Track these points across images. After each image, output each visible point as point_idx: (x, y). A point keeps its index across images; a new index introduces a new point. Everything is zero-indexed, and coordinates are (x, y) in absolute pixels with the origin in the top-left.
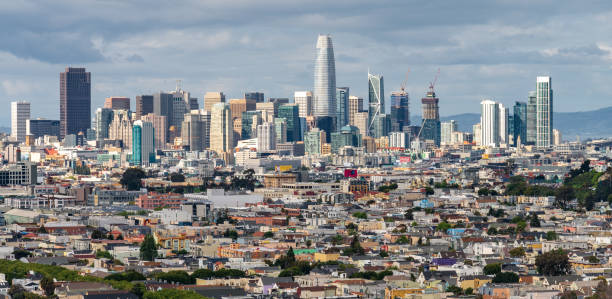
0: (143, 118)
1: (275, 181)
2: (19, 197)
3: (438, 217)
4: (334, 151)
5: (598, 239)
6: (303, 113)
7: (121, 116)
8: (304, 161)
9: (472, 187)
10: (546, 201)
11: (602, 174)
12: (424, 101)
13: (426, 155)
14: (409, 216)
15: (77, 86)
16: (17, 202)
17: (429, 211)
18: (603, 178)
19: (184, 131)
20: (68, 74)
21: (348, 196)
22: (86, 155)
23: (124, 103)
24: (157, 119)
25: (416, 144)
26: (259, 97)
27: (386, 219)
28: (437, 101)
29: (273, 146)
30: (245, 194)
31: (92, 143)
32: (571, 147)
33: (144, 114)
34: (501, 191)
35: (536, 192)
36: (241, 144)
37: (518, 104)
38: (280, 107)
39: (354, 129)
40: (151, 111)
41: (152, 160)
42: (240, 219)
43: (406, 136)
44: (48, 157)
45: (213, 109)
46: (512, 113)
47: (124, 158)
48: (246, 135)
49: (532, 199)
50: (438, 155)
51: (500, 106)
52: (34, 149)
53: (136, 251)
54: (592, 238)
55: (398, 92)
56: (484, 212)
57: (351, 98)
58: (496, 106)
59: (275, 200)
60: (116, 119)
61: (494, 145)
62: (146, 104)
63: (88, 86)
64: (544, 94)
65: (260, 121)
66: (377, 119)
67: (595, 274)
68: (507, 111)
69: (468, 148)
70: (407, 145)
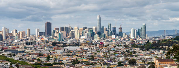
0: (62, 32)
1: (84, 44)
2: (30, 47)
3: (115, 52)
4: (100, 39)
5: (146, 57)
6: (94, 31)
7: (57, 32)
8: (93, 41)
9: (124, 46)
10: (139, 49)
11: (152, 43)
12: (119, 29)
13: (119, 40)
14: (109, 52)
15: (49, 25)
16: (29, 48)
17: (113, 51)
18: (152, 44)
19: (70, 35)
20: (47, 23)
21: (98, 47)
22: (50, 39)
23: (58, 29)
24: (64, 32)
25: (117, 37)
26: (86, 28)
27: (104, 52)
28: (122, 28)
29: (88, 37)
30: (76, 47)
31: (51, 37)
32: (150, 38)
33: (62, 31)
34: (130, 47)
35: (137, 47)
36: (81, 37)
37: (139, 29)
38: (90, 30)
39: (105, 34)
40: (63, 30)
41: (63, 40)
42: (73, 52)
43: (115, 36)
44: (41, 40)
45: (76, 30)
46: (137, 31)
47: (57, 40)
48: (82, 35)
49: (136, 48)
50: (122, 39)
51: (135, 30)
52: (39, 38)
53: (46, 59)
54: (145, 56)
55: (114, 27)
56: (125, 51)
57: (104, 28)
58: (134, 30)
59: (83, 48)
60: (56, 32)
61: (133, 38)
62: (62, 29)
63: (51, 26)
64: (144, 27)
65: (85, 33)
66: (109, 32)
67: (142, 64)
68: (136, 31)
69: (128, 38)
70: (115, 38)
